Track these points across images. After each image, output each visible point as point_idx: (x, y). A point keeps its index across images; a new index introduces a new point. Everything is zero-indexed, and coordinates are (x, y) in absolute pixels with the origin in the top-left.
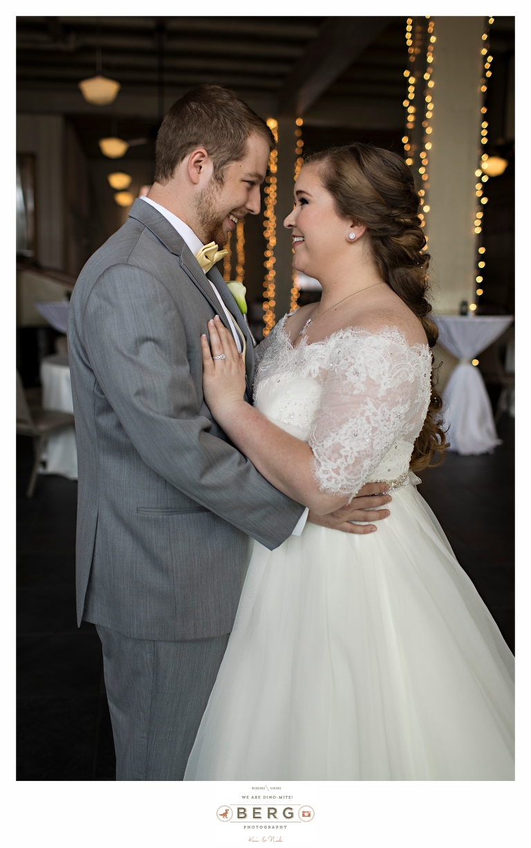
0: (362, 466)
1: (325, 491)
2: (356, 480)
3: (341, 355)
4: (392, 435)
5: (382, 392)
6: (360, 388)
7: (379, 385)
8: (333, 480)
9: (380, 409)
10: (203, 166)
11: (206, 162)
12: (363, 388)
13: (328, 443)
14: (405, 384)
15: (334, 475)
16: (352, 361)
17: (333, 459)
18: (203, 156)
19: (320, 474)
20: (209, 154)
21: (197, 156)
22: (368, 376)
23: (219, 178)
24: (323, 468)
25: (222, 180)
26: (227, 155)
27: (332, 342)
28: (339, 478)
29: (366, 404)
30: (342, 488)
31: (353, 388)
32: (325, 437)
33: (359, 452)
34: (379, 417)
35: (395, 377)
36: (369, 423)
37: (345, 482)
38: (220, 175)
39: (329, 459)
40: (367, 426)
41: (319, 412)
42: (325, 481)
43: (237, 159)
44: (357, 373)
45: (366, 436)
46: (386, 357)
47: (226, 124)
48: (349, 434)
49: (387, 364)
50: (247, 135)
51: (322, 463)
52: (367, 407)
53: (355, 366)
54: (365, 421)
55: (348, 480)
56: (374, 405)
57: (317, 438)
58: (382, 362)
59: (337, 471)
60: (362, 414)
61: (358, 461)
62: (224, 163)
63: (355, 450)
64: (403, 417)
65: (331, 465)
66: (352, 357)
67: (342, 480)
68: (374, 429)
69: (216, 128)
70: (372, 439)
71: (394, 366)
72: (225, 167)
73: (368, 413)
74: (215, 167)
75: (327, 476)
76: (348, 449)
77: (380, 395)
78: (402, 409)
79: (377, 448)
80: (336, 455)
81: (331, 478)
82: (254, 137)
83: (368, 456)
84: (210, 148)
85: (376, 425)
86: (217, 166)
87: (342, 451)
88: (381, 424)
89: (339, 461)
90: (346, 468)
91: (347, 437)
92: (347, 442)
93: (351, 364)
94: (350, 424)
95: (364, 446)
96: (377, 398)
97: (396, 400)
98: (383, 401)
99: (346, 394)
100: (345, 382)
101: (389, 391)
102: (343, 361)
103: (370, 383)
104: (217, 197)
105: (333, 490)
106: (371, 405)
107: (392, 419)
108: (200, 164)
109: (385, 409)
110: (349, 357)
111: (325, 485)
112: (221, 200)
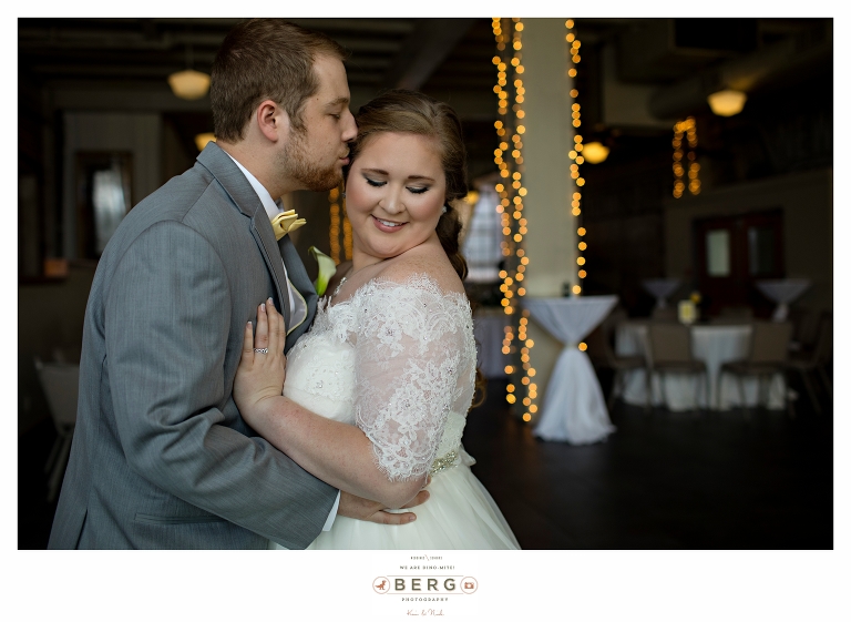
0: (428, 439)
1: (396, 480)
2: (426, 456)
3: (368, 314)
4: (448, 395)
5: (423, 349)
6: (398, 348)
7: (418, 340)
8: (402, 465)
9: (427, 369)
10: (277, 119)
11: (278, 114)
12: (401, 348)
13: (380, 424)
14: (447, 335)
15: (400, 458)
16: (382, 319)
17: (394, 441)
18: (272, 108)
19: (384, 463)
20: (279, 102)
21: (266, 112)
22: (403, 334)
23: (299, 126)
24: (386, 454)
25: (302, 126)
26: (298, 95)
27: (357, 300)
28: (407, 460)
29: (409, 367)
30: (414, 470)
31: (390, 351)
32: (375, 417)
33: (418, 425)
34: (428, 378)
35: (434, 329)
36: (419, 388)
37: (415, 462)
38: (299, 121)
39: (390, 441)
40: (417, 392)
41: (358, 389)
42: (392, 468)
43: (310, 95)
44: (390, 333)
45: (420, 404)
46: (419, 309)
47: (282, 60)
48: (400, 406)
49: (422, 316)
50: (311, 61)
51: (384, 449)
52: (411, 371)
53: (387, 325)
54: (413, 387)
55: (418, 459)
56: (419, 366)
57: (365, 420)
58: (416, 314)
59: (402, 453)
60: (408, 379)
61: (421, 436)
62: (298, 106)
63: (412, 424)
64: (455, 371)
65: (393, 449)
66: (382, 315)
67: (412, 461)
68: (427, 394)
69: (273, 68)
70: (428, 406)
71: (430, 317)
72: (301, 109)
73: (414, 377)
74: (290, 115)
75: (393, 463)
76: (404, 425)
77: (422, 353)
78: (452, 363)
79: (436, 414)
80: (396, 435)
81: (398, 463)
82: (320, 61)
83: (429, 425)
84: (276, 95)
85: (428, 388)
86: (292, 111)
87: (400, 430)
88: (433, 385)
89: (401, 440)
90: (411, 446)
91: (399, 410)
92: (401, 417)
93: (382, 323)
94: (399, 395)
95: (421, 416)
96: (420, 357)
97: (442, 354)
98: (427, 359)
99: (384, 360)
100: (379, 346)
101: (431, 345)
102: (371, 322)
103: (407, 340)
104: (306, 147)
105: (405, 476)
106: (415, 367)
107: (444, 377)
108: (272, 117)
109: (433, 367)
110: (378, 316)
111: (393, 473)
112: (311, 149)
